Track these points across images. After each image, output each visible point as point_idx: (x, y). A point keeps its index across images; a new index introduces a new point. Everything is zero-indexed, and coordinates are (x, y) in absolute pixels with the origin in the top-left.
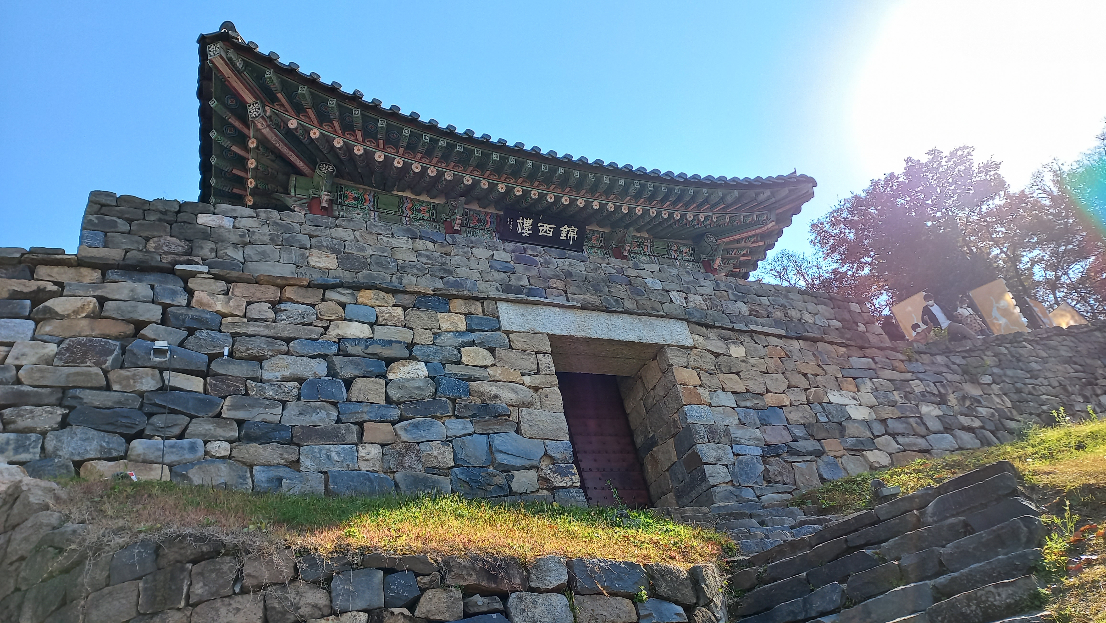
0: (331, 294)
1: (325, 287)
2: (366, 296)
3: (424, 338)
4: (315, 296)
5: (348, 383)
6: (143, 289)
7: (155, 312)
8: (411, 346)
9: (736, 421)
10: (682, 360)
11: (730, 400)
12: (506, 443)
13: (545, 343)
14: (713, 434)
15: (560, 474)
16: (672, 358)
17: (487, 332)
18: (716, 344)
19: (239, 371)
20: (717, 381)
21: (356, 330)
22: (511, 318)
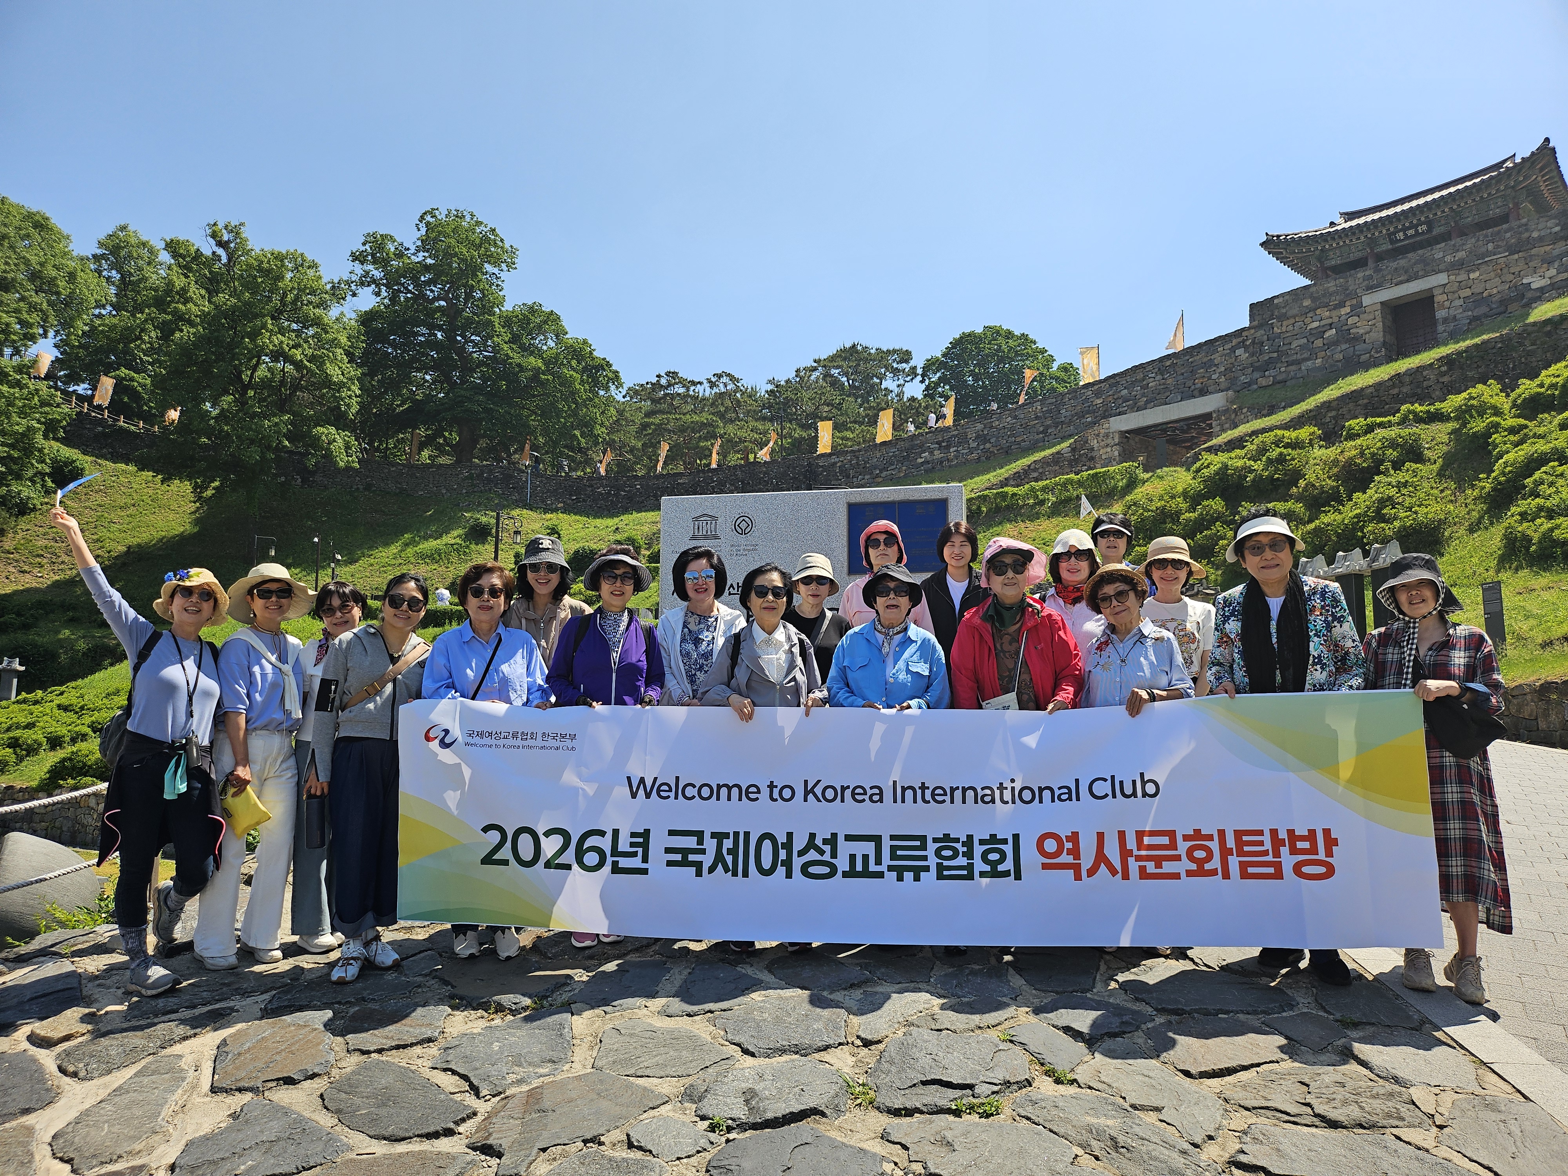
0: (1309, 315)
1: (1306, 314)
2: (1318, 312)
3: (1336, 319)
4: (1302, 318)
5: (1313, 343)
6: (1263, 332)
7: (1265, 337)
8: (1331, 325)
9: (1461, 310)
10: (1440, 292)
11: (1461, 302)
12: (1360, 347)
13: (1379, 306)
14: (1445, 320)
15: (1377, 352)
16: (1435, 292)
17: (1358, 309)
18: (1462, 277)
19: (1285, 348)
20: (1457, 295)
21: (1315, 324)
22: (1367, 300)
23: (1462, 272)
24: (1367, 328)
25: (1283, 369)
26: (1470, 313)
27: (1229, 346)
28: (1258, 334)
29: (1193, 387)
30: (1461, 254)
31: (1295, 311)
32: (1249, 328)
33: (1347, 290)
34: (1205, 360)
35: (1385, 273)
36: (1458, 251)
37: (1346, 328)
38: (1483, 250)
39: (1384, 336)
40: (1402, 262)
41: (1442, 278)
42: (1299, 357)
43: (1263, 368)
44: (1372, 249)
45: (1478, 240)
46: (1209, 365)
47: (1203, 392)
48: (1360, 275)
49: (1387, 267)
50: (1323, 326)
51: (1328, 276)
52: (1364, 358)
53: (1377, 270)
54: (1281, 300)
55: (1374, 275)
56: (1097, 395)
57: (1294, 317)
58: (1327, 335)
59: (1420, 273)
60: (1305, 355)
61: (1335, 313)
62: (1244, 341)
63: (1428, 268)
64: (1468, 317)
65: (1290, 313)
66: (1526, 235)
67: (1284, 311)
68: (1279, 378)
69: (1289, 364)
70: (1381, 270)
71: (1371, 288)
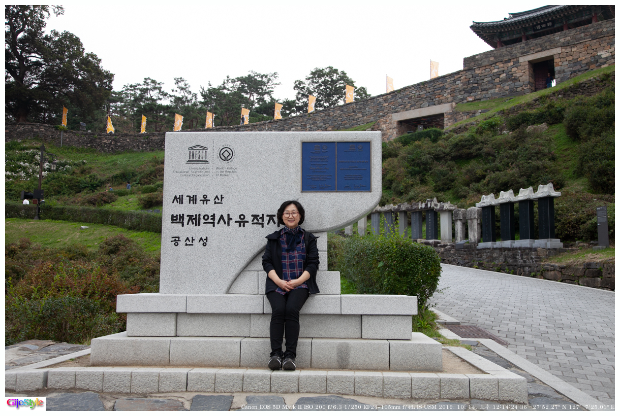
0: (493, 65)
1: (491, 65)
2: (497, 64)
3: (506, 68)
4: (490, 67)
5: (494, 80)
6: (470, 73)
7: (471, 76)
8: (503, 71)
9: (567, 67)
10: (558, 57)
11: (567, 63)
12: (517, 83)
13: (527, 63)
14: (559, 72)
15: (526, 87)
16: (555, 57)
17: (517, 64)
18: (568, 50)
19: (481, 82)
20: (565, 59)
21: (496, 71)
22: (521, 60)
23: (568, 47)
24: (521, 74)
25: (479, 93)
26: (571, 69)
27: (452, 79)
28: (467, 74)
29: (434, 100)
30: (568, 38)
31: (486, 63)
32: (463, 71)
33: (512, 53)
34: (441, 85)
35: (531, 45)
36: (566, 37)
37: (510, 73)
38: (579, 36)
39: (529, 78)
40: (539, 41)
41: (558, 50)
42: (487, 87)
43: (470, 92)
44: (524, 33)
45: (577, 32)
46: (443, 88)
47: (440, 103)
48: (518, 46)
49: (532, 43)
50: (500, 72)
51: (502, 46)
52: (519, 89)
53: (527, 44)
54: (479, 56)
55: (526, 47)
56: (386, 101)
57: (486, 66)
58: (501, 76)
59: (548, 47)
60: (491, 86)
61: (506, 65)
62: (460, 78)
63: (552, 45)
64: (570, 71)
65: (484, 64)
66: (600, 30)
67: (480, 63)
68: (477, 97)
69: (483, 90)
70: (529, 44)
71: (524, 54)
